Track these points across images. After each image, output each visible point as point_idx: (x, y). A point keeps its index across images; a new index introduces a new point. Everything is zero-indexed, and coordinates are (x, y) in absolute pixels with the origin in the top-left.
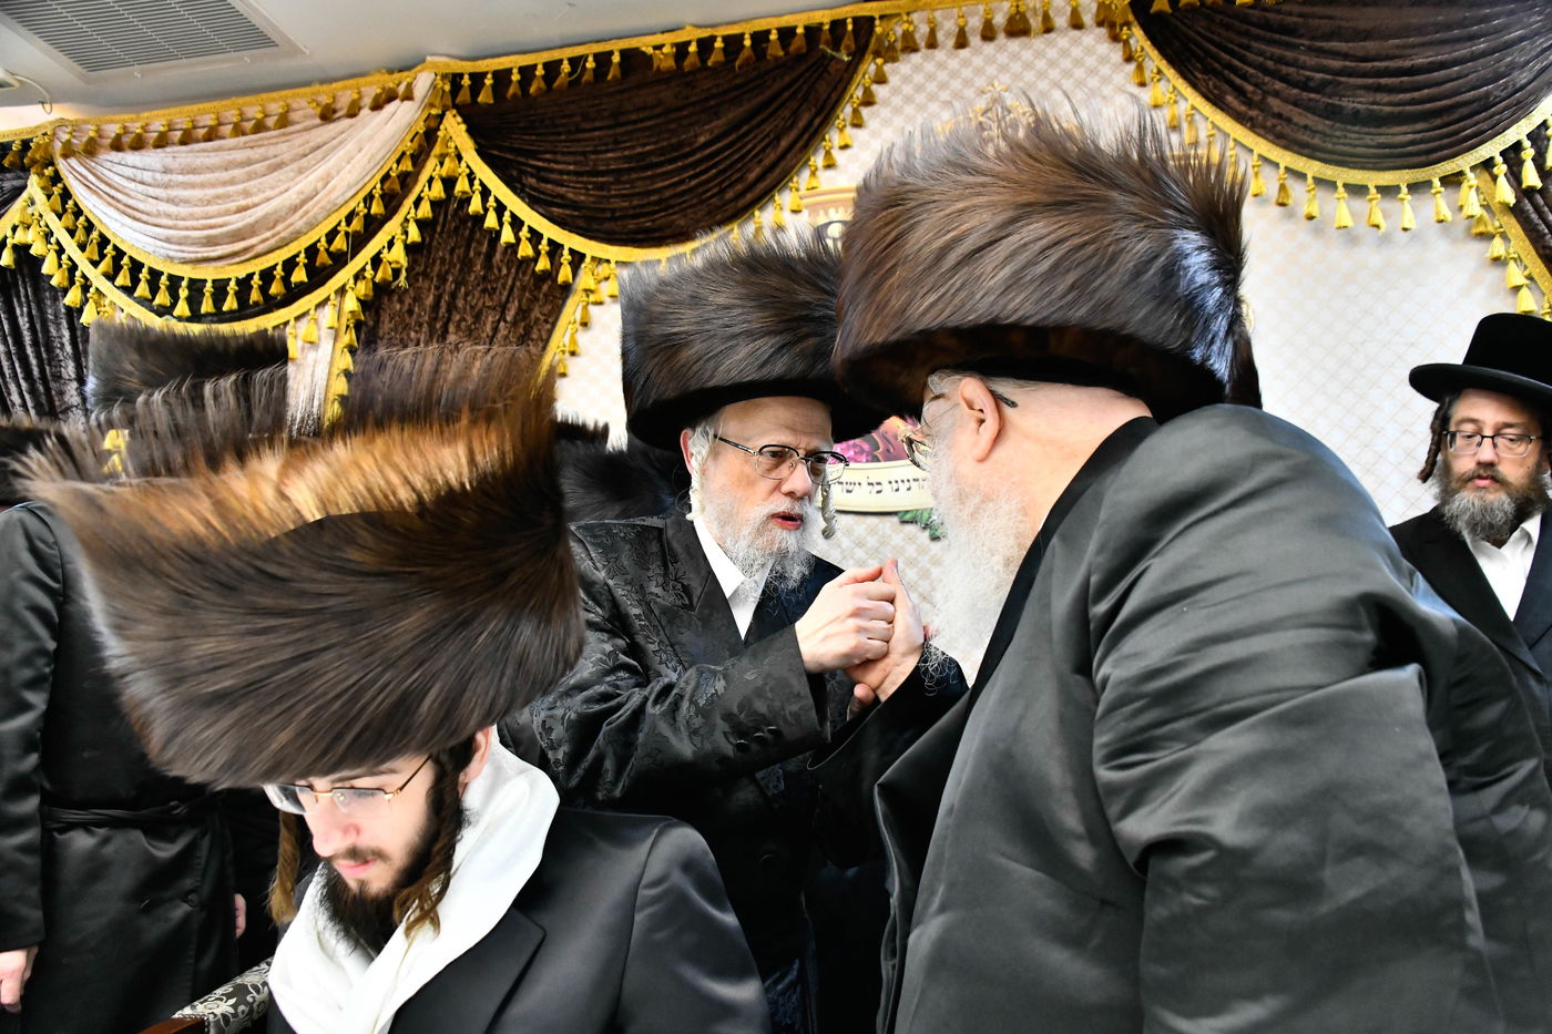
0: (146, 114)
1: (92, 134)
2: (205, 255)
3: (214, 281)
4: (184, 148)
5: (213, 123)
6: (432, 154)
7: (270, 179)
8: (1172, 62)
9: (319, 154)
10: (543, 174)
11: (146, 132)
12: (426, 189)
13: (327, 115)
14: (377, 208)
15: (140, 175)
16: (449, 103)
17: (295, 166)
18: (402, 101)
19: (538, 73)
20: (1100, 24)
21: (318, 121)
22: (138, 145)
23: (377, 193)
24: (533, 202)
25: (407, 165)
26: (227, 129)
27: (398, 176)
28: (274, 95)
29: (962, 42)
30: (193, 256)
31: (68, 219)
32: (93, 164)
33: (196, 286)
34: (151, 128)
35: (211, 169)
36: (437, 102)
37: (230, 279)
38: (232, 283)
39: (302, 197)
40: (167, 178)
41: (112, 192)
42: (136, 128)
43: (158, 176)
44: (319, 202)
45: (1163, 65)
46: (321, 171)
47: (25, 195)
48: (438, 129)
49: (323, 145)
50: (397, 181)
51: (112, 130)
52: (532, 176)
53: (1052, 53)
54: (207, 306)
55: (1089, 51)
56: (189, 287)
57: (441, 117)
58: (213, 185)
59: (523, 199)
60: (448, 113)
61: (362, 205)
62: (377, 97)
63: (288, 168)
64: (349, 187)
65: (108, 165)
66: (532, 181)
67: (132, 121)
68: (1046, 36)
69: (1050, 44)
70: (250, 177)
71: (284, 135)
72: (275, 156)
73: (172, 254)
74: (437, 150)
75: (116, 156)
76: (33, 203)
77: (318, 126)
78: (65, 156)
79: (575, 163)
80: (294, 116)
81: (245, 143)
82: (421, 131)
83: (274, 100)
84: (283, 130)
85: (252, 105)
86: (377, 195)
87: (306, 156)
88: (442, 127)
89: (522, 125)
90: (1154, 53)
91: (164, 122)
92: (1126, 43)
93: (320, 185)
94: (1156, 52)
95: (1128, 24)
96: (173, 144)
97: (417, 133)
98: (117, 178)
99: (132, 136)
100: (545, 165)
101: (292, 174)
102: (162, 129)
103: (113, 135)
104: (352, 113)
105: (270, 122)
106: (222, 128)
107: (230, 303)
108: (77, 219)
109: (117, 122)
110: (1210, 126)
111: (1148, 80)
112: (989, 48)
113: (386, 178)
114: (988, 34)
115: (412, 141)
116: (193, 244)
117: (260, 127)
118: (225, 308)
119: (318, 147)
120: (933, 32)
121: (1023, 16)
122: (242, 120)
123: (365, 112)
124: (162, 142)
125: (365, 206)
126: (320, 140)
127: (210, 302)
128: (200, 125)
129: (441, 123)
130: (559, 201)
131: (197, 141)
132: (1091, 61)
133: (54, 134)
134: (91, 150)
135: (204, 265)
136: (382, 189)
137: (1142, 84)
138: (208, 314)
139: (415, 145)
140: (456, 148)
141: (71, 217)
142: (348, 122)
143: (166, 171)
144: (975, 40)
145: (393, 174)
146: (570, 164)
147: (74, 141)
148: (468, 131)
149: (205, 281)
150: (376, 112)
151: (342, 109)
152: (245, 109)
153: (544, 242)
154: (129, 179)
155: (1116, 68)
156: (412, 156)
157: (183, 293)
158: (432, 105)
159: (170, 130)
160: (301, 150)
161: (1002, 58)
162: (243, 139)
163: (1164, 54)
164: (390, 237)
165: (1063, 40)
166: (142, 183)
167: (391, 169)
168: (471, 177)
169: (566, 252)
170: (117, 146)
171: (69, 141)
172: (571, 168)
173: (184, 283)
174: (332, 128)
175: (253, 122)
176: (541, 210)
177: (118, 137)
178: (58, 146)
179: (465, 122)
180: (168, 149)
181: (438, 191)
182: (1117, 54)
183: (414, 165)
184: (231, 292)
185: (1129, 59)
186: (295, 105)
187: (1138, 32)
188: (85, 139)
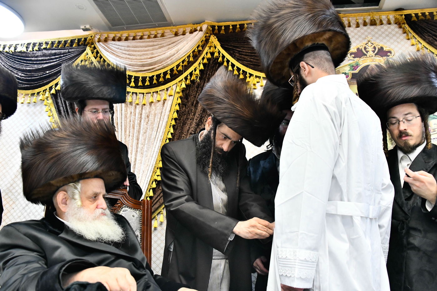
0: (121, 32)
1: (106, 36)
2: (141, 69)
3: (142, 77)
4: (134, 41)
5: (142, 35)
6: (208, 46)
7: (160, 50)
8: (417, 34)
9: (174, 44)
10: (240, 53)
11: (121, 36)
12: (206, 55)
13: (176, 34)
14: (191, 59)
15: (120, 47)
16: (212, 33)
17: (167, 47)
18: (199, 31)
19: (237, 27)
20: (396, 23)
21: (174, 36)
22: (120, 39)
23: (191, 55)
24: (238, 60)
25: (200, 48)
26: (146, 37)
27: (197, 51)
28: (160, 28)
29: (358, 26)
30: (137, 69)
31: (98, 59)
32: (106, 44)
33: (137, 79)
34: (123, 35)
35: (141, 47)
36: (209, 32)
37: (147, 77)
38: (148, 78)
39: (170, 55)
40: (128, 48)
41: (113, 52)
42: (119, 35)
43: (126, 48)
44: (175, 56)
45: (414, 34)
46: (176, 48)
47: (85, 52)
48: (209, 39)
49: (176, 42)
50: (197, 52)
51: (112, 36)
52: (237, 53)
53: (383, 30)
54: (140, 84)
55: (393, 30)
56: (134, 78)
57: (210, 36)
58: (142, 51)
59: (235, 59)
60: (211, 36)
61: (187, 58)
62: (191, 30)
63: (165, 48)
64: (184, 53)
65: (111, 45)
66: (238, 54)
67: (117, 33)
68: (381, 26)
69: (382, 28)
70: (153, 50)
71: (163, 39)
72: (161, 44)
73: (130, 69)
74: (209, 45)
75: (113, 42)
76: (87, 54)
77: (173, 37)
78: (99, 42)
79: (250, 50)
80: (165, 34)
81: (152, 40)
82: (204, 40)
83: (160, 30)
84: (163, 37)
85: (153, 30)
86: (191, 56)
87: (170, 45)
88: (210, 39)
89: (234, 40)
90: (411, 31)
91: (127, 34)
92: (404, 28)
93: (176, 52)
94: (412, 31)
95: (404, 23)
96: (130, 40)
97: (203, 40)
98: (113, 48)
99: (118, 37)
100: (242, 50)
101: (166, 49)
102: (127, 36)
103: (113, 37)
104: (184, 34)
105: (159, 35)
106: (144, 36)
107: (147, 83)
108: (101, 59)
109: (113, 34)
110: (429, 51)
111: (410, 38)
112: (365, 28)
113: (194, 52)
114: (365, 24)
115: (201, 42)
116: (137, 66)
117: (156, 37)
118: (146, 84)
119: (174, 43)
120: (349, 23)
121: (375, 20)
122: (151, 35)
123: (188, 34)
124: (127, 39)
125: (188, 59)
126: (174, 41)
127: (141, 82)
128: (138, 35)
129: (210, 38)
130: (246, 60)
131: (137, 39)
132: (393, 33)
133: (95, 36)
134: (106, 40)
135: (139, 72)
136: (193, 54)
137: (409, 39)
138: (140, 86)
139: (203, 43)
140: (214, 45)
141: (99, 58)
142: (182, 36)
143: (128, 47)
144: (361, 26)
145: (196, 51)
146: (249, 50)
147: (101, 38)
148: (218, 40)
149: (139, 77)
150: (191, 34)
151: (180, 33)
152: (151, 32)
153: (241, 71)
154: (117, 48)
155: (400, 35)
156: (201, 46)
157: (133, 80)
158: (207, 33)
159: (129, 36)
160: (169, 43)
161: (369, 31)
162: (151, 39)
163: (415, 31)
164: (195, 68)
165: (385, 27)
166: (121, 49)
167: (195, 49)
168: (219, 52)
169: (248, 74)
170: (114, 40)
171: (99, 38)
172: (249, 51)
173: (133, 77)
174: (177, 38)
175: (154, 35)
176: (240, 62)
177: (114, 37)
178: (96, 39)
179: (217, 38)
180: (129, 41)
181: (209, 56)
182: (400, 31)
183: (202, 49)
184: (147, 80)
185: (405, 33)
186: (166, 31)
187: (407, 26)
188: (104, 38)
